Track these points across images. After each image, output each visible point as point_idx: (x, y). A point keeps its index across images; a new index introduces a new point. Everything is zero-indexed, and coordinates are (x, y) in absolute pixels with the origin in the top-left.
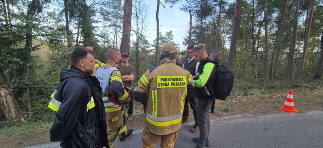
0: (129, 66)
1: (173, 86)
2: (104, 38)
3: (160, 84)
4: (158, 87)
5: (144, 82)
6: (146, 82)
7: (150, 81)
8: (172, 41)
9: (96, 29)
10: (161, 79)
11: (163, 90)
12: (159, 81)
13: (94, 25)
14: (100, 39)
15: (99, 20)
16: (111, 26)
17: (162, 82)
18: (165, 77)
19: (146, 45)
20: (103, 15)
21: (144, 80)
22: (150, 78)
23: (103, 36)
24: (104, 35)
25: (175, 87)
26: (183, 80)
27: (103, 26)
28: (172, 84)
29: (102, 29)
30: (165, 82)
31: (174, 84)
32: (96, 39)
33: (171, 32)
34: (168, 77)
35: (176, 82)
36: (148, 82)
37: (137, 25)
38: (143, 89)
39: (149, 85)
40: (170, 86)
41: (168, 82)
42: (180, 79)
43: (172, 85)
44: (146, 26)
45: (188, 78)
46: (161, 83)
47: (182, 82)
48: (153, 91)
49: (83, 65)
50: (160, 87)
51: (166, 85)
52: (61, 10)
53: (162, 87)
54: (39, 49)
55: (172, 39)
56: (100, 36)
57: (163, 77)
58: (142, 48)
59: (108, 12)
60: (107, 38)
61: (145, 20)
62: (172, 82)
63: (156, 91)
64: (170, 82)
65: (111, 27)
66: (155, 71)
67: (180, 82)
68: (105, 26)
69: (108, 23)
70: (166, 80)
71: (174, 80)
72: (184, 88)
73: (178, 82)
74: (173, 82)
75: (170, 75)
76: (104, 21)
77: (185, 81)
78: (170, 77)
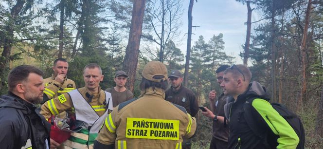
0: (126, 92)
1: (153, 137)
2: (114, 45)
3: (132, 132)
4: (127, 136)
5: (107, 126)
6: (110, 126)
7: (117, 124)
8: (222, 51)
9: (103, 31)
10: (135, 123)
11: (137, 142)
12: (130, 125)
13: (102, 25)
14: (107, 46)
15: (106, 18)
16: (124, 26)
17: (136, 128)
18: (140, 120)
19: (178, 57)
20: (116, 12)
21: (109, 123)
22: (117, 120)
23: (112, 42)
24: (114, 40)
25: (158, 138)
26: (172, 128)
27: (113, 27)
28: (152, 132)
29: (111, 31)
30: (140, 129)
31: (156, 134)
32: (103, 45)
33: (221, 35)
34: (146, 120)
35: (159, 129)
36: (113, 126)
37: (163, 24)
38: (107, 137)
39: (116, 130)
40: (148, 136)
41: (145, 129)
42: (167, 126)
43: (153, 135)
44: (177, 28)
45: (183, 124)
46: (133, 130)
47: (170, 130)
48: (119, 142)
49: (21, 91)
50: (131, 136)
51: (142, 134)
52: (54, 6)
53: (135, 137)
54: (19, 58)
55: (222, 48)
56: (108, 41)
57: (137, 120)
58: (169, 61)
59: (122, 8)
60: (117, 44)
61: (176, 17)
62: (153, 129)
63: (125, 142)
64: (149, 130)
65: (125, 29)
66: (126, 109)
67: (166, 130)
68: (116, 27)
69: (120, 23)
70: (143, 125)
71: (156, 125)
72: (176, 142)
73: (164, 130)
74: (155, 130)
75: (150, 117)
76: (116, 19)
77: (176, 128)
78: (149, 120)
